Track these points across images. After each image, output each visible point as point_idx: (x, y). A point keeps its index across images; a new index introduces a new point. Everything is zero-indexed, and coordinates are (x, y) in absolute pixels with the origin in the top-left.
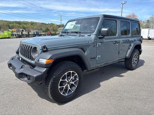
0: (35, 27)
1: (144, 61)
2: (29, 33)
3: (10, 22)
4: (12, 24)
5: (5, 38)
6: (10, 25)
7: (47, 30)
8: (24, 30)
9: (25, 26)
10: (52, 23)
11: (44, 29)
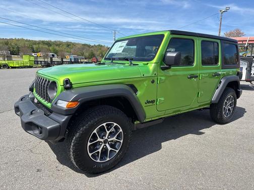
0: (72, 50)
1: (244, 109)
2: (62, 59)
3: (35, 43)
4: (37, 46)
5: (25, 67)
6: (35, 47)
7: (92, 56)
8: (56, 56)
9: (57, 48)
10: (99, 45)
11: (87, 54)
